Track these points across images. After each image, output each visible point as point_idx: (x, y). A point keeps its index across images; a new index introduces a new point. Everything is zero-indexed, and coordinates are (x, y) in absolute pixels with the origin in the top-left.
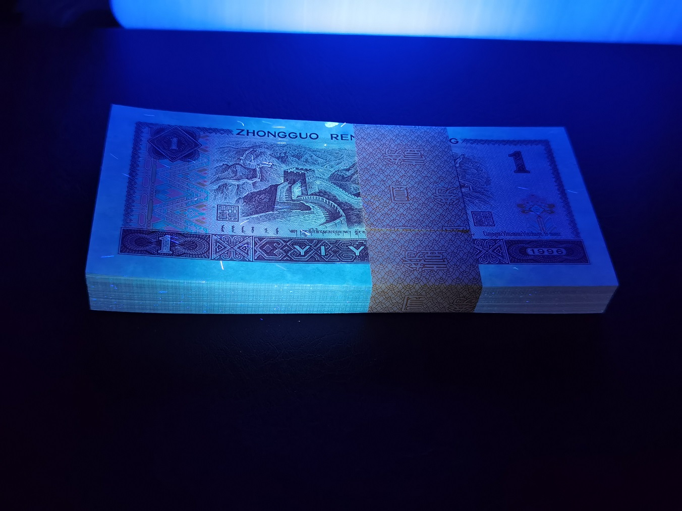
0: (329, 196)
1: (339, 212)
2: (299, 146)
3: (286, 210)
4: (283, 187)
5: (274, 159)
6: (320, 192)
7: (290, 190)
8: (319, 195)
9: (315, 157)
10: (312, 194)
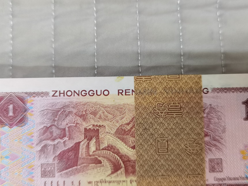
0: (114, 149)
1: (120, 164)
2: (96, 104)
3: (85, 164)
4: (83, 144)
5: (78, 118)
6: (108, 146)
7: (88, 146)
8: (108, 150)
9: (106, 113)
10: (103, 149)
